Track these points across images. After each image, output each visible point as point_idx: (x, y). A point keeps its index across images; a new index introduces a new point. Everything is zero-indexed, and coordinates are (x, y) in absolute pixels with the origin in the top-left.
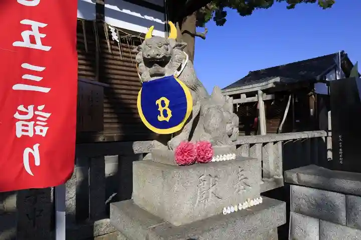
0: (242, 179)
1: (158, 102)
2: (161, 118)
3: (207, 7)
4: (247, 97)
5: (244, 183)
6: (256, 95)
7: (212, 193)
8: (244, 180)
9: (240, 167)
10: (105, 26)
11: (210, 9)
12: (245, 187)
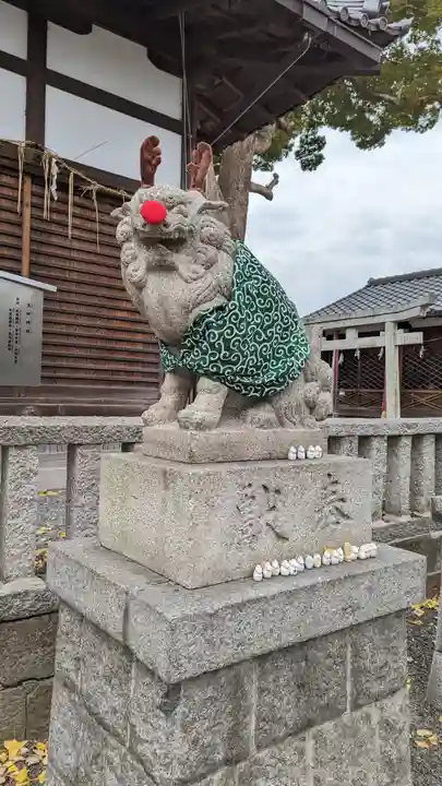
0: (332, 501)
3: (280, 126)
4: (361, 335)
5: (337, 509)
6: (381, 333)
7: (268, 524)
8: (339, 504)
9: (329, 475)
10: (45, 157)
11: (286, 130)
12: (339, 517)
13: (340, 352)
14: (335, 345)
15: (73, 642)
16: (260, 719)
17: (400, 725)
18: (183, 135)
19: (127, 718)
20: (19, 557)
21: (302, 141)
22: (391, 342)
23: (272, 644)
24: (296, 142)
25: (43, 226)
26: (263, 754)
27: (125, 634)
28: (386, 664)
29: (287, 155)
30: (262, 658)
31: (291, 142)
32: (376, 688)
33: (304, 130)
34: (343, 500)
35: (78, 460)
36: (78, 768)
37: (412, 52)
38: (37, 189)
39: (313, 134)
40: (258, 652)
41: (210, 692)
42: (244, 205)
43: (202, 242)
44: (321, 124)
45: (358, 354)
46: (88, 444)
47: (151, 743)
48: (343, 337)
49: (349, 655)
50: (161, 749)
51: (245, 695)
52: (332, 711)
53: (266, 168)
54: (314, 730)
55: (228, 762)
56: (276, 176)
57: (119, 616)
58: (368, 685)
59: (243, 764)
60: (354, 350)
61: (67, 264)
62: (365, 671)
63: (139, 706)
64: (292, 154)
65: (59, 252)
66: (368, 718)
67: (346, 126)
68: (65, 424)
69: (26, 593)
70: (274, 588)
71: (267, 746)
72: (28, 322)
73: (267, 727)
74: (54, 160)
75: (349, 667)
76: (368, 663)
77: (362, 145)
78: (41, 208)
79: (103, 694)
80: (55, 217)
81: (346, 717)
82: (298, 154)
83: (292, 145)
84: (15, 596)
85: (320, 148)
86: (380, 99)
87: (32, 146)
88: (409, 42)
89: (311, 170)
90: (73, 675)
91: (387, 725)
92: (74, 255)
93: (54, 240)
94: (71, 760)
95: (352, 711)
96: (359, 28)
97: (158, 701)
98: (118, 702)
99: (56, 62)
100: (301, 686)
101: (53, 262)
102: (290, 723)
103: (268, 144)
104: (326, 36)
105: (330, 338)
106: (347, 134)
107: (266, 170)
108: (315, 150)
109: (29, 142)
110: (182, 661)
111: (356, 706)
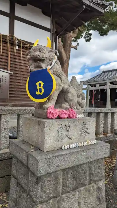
0: (84, 129)
1: (37, 84)
2: (38, 93)
4: (100, 86)
5: (86, 131)
6: (106, 85)
7: (66, 135)
8: (86, 130)
9: (83, 122)
10: (14, 39)
11: (80, 31)
12: (86, 133)
13: (95, 90)
14: (93, 88)
15: (16, 166)
16: (63, 186)
17: (102, 189)
18: (51, 33)
19: (28, 186)
20: (4, 143)
21: (85, 34)
22: (108, 88)
23: (66, 166)
24: (84, 35)
25: (14, 57)
26: (64, 196)
27: (27, 163)
28: (98, 172)
29: (81, 38)
30: (63, 170)
31: (82, 34)
32: (96, 179)
33: (86, 31)
34: (87, 129)
35: (20, 118)
36: (16, 199)
37: (115, 10)
38: (12, 47)
39: (89, 32)
40: (62, 168)
41: (49, 179)
42: (70, 51)
43: (49, 60)
44: (90, 29)
45: (100, 91)
46: (23, 114)
47: (33, 192)
48: (95, 86)
49: (88, 170)
50: (36, 193)
51: (59, 180)
52: (83, 185)
53: (76, 41)
54: (78, 189)
55: (54, 197)
56: (78, 43)
57: (26, 159)
58: (93, 178)
59: (58, 198)
60: (99, 90)
61: (20, 67)
62: (93, 174)
63: (31, 182)
64: (83, 37)
65: (18, 64)
66: (93, 187)
67: (97, 30)
68: (16, 109)
69: (6, 153)
70: (67, 152)
71: (65, 193)
72: (5, 82)
73: (65, 188)
74: (17, 39)
75: (88, 173)
76: (93, 172)
77: (102, 35)
78: (13, 52)
79: (22, 179)
80: (17, 54)
81: (87, 186)
82: (84, 38)
83: (83, 35)
84: (3, 154)
85: (90, 36)
86: (106, 23)
87: (11, 36)
88: (114, 7)
89: (88, 42)
90: (15, 174)
91: (99, 189)
92: (22, 64)
93: (17, 60)
94: (15, 197)
95: (89, 184)
96: (98, 4)
97: (35, 181)
98: (26, 182)
99: (17, 13)
100: (74, 178)
101: (16, 66)
102: (72, 188)
103: (76, 35)
104: (89, 6)
105: (92, 87)
106: (98, 32)
107: (76, 42)
108: (89, 36)
109: (10, 35)
110: (41, 170)
111: (90, 184)
